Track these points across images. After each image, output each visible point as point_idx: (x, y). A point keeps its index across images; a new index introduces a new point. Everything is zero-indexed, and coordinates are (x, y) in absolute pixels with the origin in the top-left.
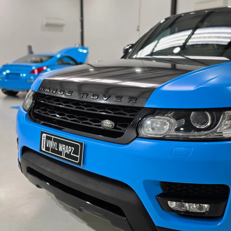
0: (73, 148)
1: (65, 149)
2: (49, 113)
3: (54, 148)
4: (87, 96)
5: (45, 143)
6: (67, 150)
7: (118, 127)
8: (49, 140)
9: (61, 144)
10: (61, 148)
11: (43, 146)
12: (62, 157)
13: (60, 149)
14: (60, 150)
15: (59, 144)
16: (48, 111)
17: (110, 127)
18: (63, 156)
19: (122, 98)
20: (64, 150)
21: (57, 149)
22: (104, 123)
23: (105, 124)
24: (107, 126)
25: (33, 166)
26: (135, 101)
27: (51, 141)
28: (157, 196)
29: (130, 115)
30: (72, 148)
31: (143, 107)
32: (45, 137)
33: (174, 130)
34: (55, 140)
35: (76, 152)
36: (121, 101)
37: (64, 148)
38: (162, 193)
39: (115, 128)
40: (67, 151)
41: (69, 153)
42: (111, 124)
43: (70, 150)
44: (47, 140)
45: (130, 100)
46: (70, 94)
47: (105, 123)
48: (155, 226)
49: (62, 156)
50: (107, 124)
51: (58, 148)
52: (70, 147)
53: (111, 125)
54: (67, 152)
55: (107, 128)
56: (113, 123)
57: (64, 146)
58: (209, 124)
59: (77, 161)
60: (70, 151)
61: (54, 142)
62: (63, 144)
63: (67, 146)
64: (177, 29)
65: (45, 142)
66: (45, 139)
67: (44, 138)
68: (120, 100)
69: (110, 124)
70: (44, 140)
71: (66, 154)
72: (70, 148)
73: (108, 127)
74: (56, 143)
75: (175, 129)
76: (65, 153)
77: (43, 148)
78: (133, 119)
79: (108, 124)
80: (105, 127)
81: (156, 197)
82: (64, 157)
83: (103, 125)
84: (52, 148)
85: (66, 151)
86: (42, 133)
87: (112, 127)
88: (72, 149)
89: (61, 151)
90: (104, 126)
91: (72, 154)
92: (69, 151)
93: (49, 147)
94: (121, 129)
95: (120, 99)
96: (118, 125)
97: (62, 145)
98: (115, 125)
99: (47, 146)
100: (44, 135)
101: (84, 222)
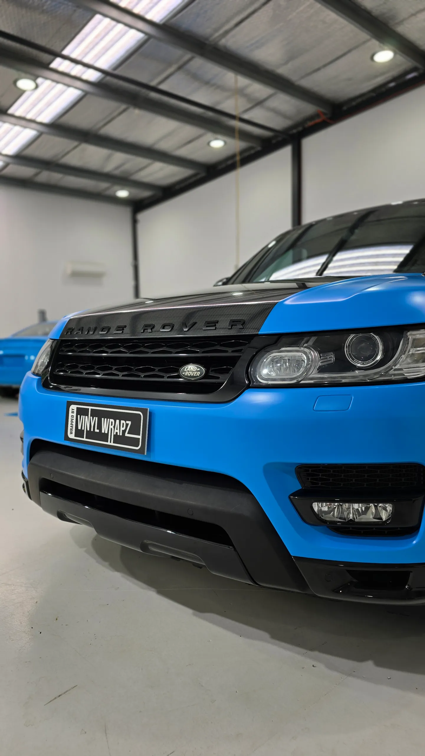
0: (129, 423)
1: (114, 427)
2: (82, 371)
3: (92, 430)
4: (151, 329)
5: (74, 424)
6: (117, 429)
7: (211, 374)
8: (82, 416)
9: (106, 419)
10: (107, 425)
11: (71, 430)
12: (109, 443)
13: (104, 430)
14: (103, 432)
15: (103, 419)
16: (79, 367)
17: (198, 376)
18: (111, 442)
19: (216, 324)
20: (111, 429)
21: (98, 431)
22: (185, 370)
23: (188, 371)
24: (192, 375)
25: (52, 474)
26: (242, 325)
27: (86, 417)
28: (291, 495)
29: (233, 352)
30: (127, 422)
31: (258, 335)
32: (75, 411)
33: (316, 371)
34: (94, 413)
35: (134, 430)
36: (216, 328)
37: (112, 425)
38: (300, 489)
39: (206, 376)
40: (118, 431)
41: (121, 434)
42: (199, 369)
43: (123, 427)
44: (79, 416)
45: (232, 326)
46: (121, 330)
47: (187, 369)
48: (291, 556)
49: (107, 442)
50: (191, 371)
51: (100, 427)
52: (122, 422)
53: (199, 373)
54: (117, 433)
55: (193, 379)
56: (203, 369)
57: (112, 422)
58: (379, 358)
59: (137, 446)
60: (124, 429)
61: (91, 417)
62: (110, 419)
63: (118, 421)
64: (305, 253)
65: (74, 421)
66: (75, 415)
67: (73, 414)
68: (214, 328)
69: (196, 371)
70: (72, 416)
71: (116, 436)
72: (123, 424)
73: (193, 377)
74: (97, 418)
75: (318, 369)
76: (114, 435)
77: (71, 433)
78: (240, 357)
79: (193, 372)
80: (188, 376)
81: (289, 497)
82: (112, 444)
83: (184, 373)
84: (88, 429)
85: (116, 431)
86: (69, 404)
87: (200, 375)
88: (127, 425)
89: (106, 432)
90: (186, 376)
91: (128, 434)
92: (122, 429)
93: (83, 429)
94: (218, 378)
95: (214, 325)
96: (212, 371)
97: (108, 419)
98: (207, 372)
99: (79, 428)
100: (74, 407)
101: (150, 588)
